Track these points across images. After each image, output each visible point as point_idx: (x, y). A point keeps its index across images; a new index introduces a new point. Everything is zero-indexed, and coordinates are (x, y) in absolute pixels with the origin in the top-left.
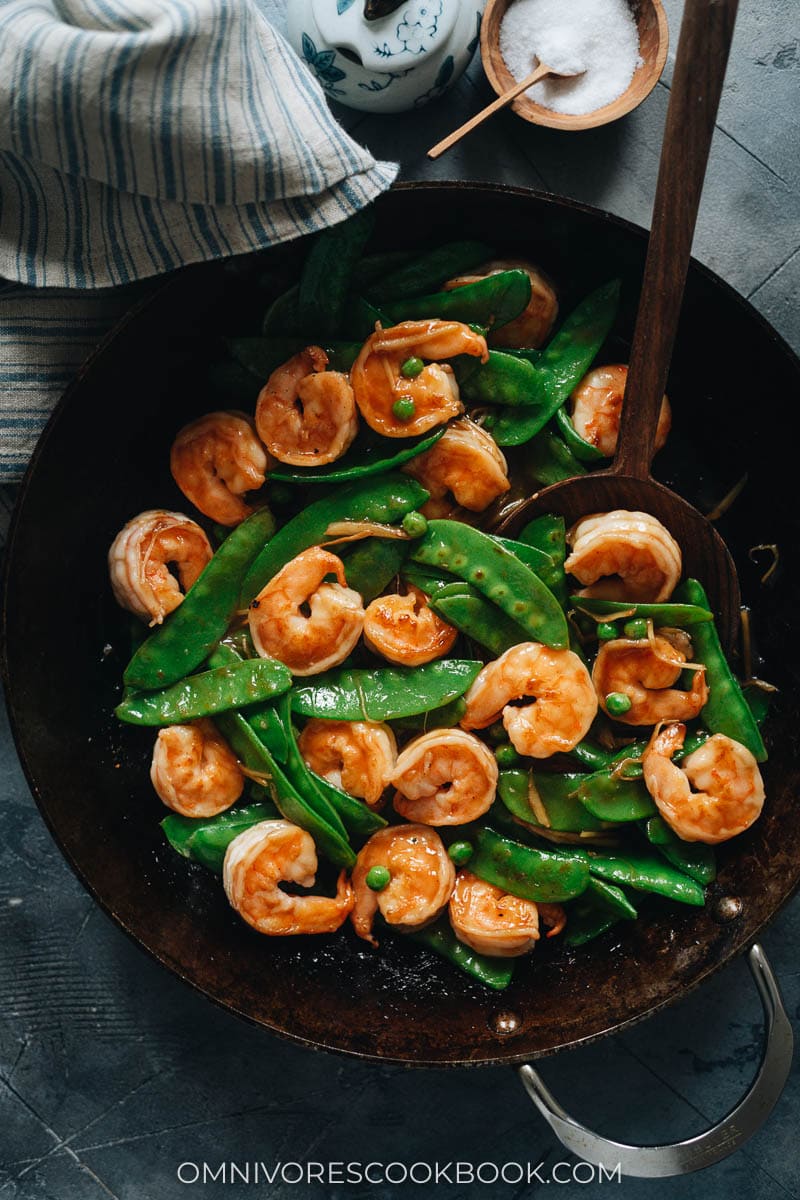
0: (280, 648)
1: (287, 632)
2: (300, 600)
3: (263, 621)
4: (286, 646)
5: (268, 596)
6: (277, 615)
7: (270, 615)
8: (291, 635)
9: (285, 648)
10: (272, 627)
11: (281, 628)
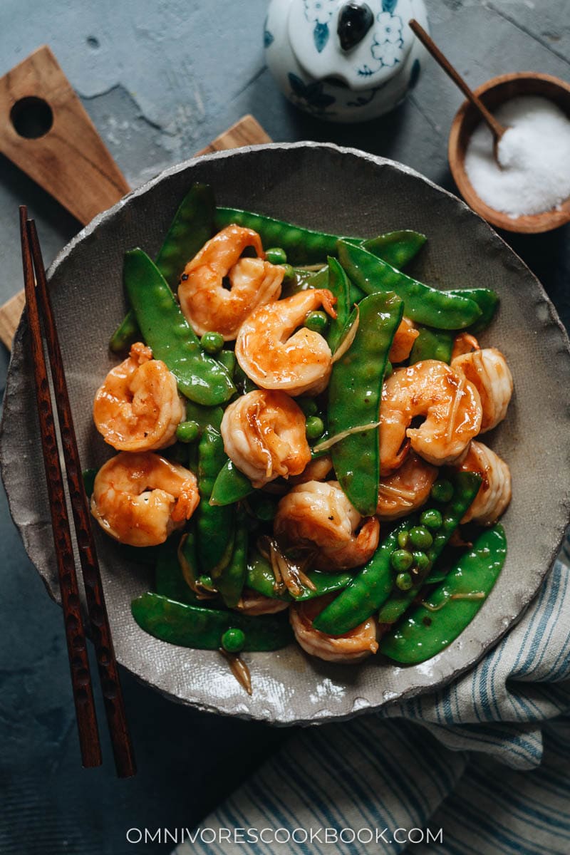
0: (209, 316)
1: (214, 300)
2: (224, 273)
3: (191, 293)
4: (215, 314)
5: (195, 270)
6: (205, 287)
7: (198, 288)
8: (219, 303)
9: (214, 316)
10: (200, 299)
11: (209, 299)
